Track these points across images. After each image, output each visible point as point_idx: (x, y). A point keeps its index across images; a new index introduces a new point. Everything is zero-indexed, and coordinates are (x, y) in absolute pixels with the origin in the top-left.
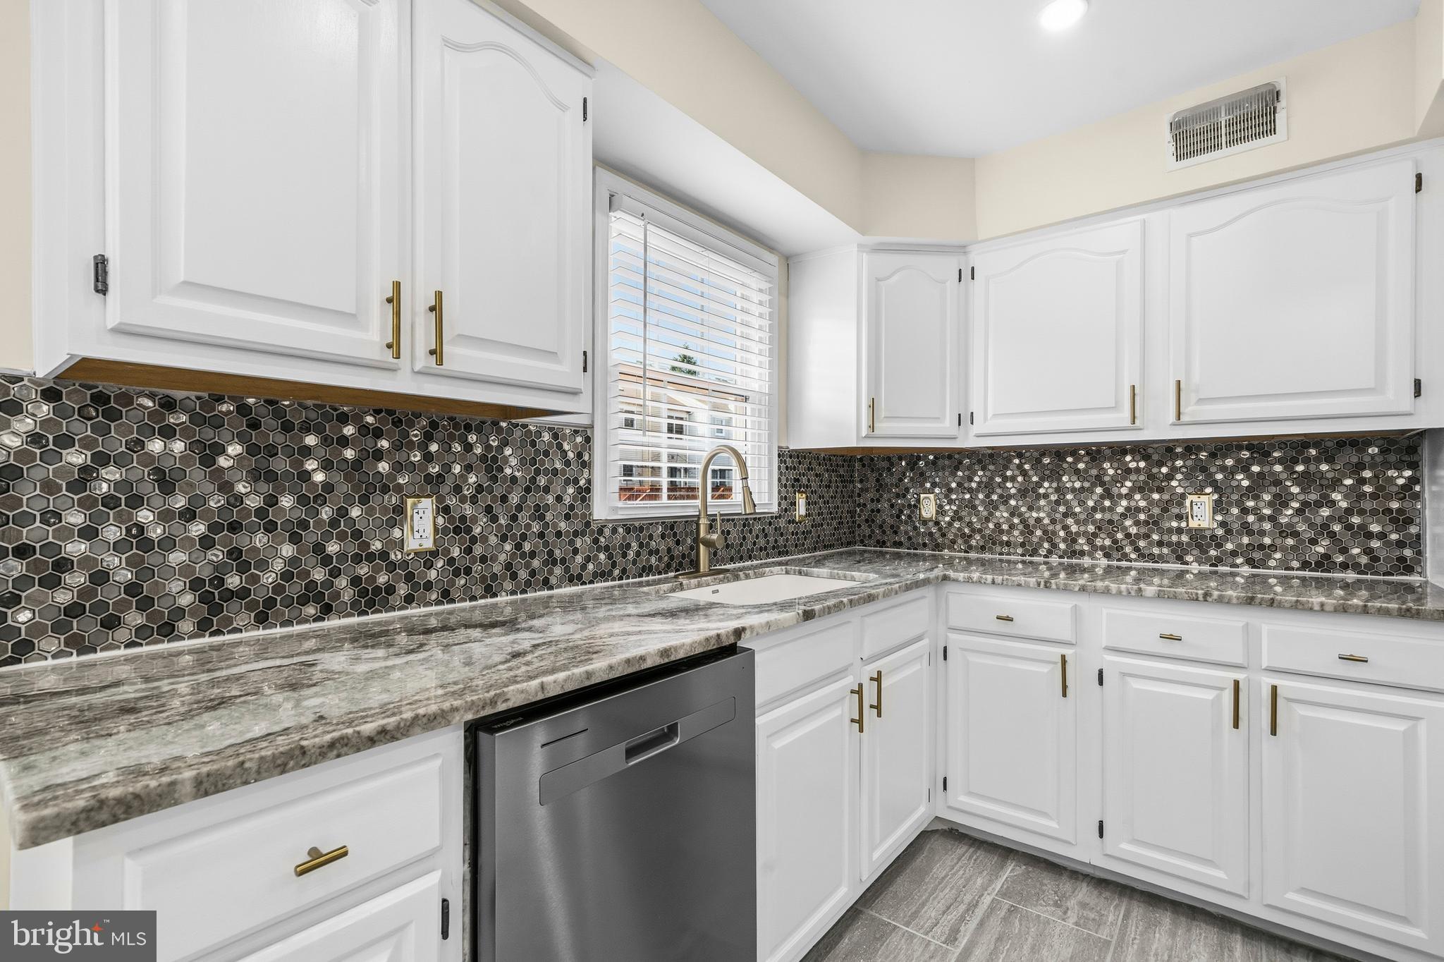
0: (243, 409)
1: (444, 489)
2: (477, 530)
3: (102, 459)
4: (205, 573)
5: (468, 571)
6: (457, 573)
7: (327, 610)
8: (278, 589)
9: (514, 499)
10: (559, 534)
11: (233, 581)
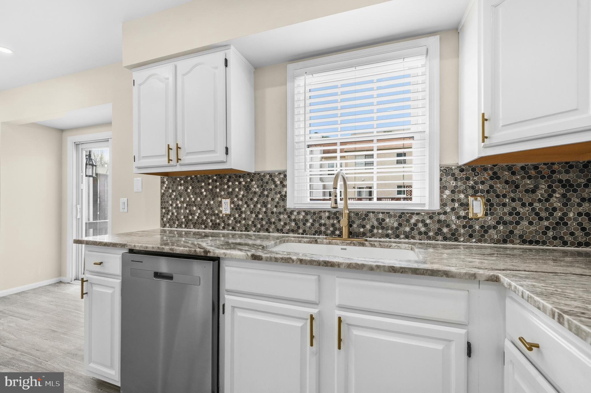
0: (191, 178)
1: (234, 196)
2: (243, 209)
5: (240, 222)
6: (236, 222)
7: (206, 227)
8: (197, 220)
9: (255, 199)
10: (272, 213)
11: (190, 217)
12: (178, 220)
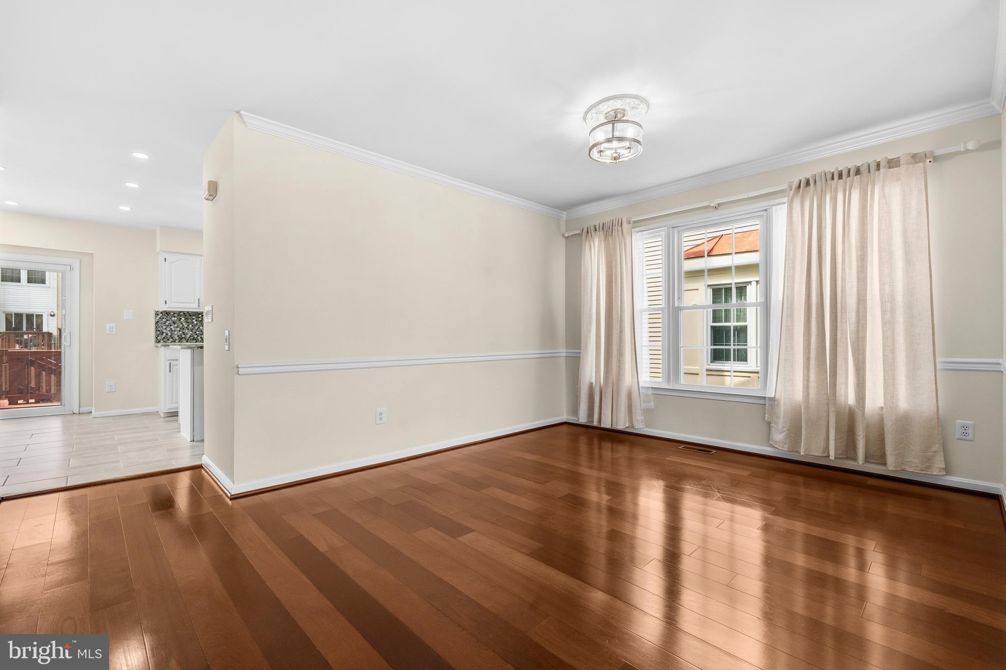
0: (184, 314)
3: (167, 320)
4: (179, 335)
8: (189, 338)
11: (183, 336)
12: (172, 338)
